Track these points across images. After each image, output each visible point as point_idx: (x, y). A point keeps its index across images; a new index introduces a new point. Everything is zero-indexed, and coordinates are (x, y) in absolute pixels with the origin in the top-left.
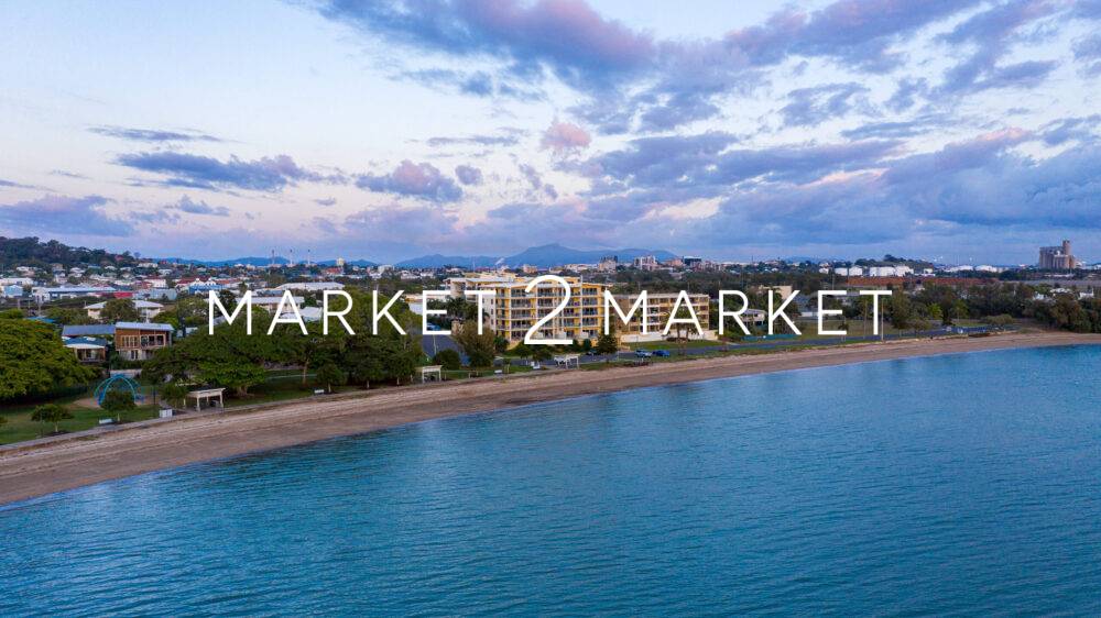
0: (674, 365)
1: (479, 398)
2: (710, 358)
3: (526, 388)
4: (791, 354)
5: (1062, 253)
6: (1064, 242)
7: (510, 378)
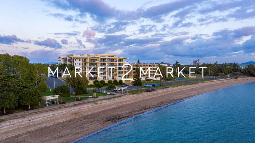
5: (198, 62)
6: (198, 60)
7: (98, 100)
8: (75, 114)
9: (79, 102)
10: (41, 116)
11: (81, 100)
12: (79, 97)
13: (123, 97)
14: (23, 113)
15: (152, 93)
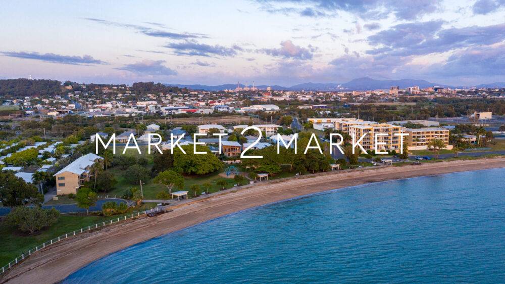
0: (432, 164)
1: (355, 179)
2: (449, 161)
3: (372, 175)
4: (488, 160)
7: (365, 170)
8: (349, 177)
9: (351, 170)
10: (332, 176)
11: (353, 168)
12: (352, 166)
13: (385, 169)
14: (321, 174)
15: (419, 166)
